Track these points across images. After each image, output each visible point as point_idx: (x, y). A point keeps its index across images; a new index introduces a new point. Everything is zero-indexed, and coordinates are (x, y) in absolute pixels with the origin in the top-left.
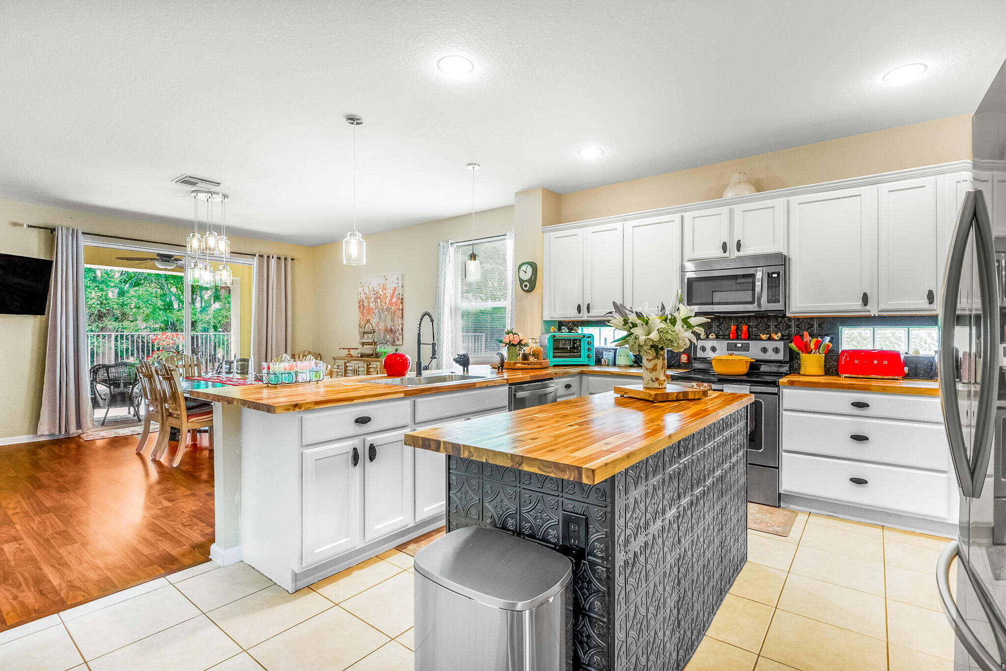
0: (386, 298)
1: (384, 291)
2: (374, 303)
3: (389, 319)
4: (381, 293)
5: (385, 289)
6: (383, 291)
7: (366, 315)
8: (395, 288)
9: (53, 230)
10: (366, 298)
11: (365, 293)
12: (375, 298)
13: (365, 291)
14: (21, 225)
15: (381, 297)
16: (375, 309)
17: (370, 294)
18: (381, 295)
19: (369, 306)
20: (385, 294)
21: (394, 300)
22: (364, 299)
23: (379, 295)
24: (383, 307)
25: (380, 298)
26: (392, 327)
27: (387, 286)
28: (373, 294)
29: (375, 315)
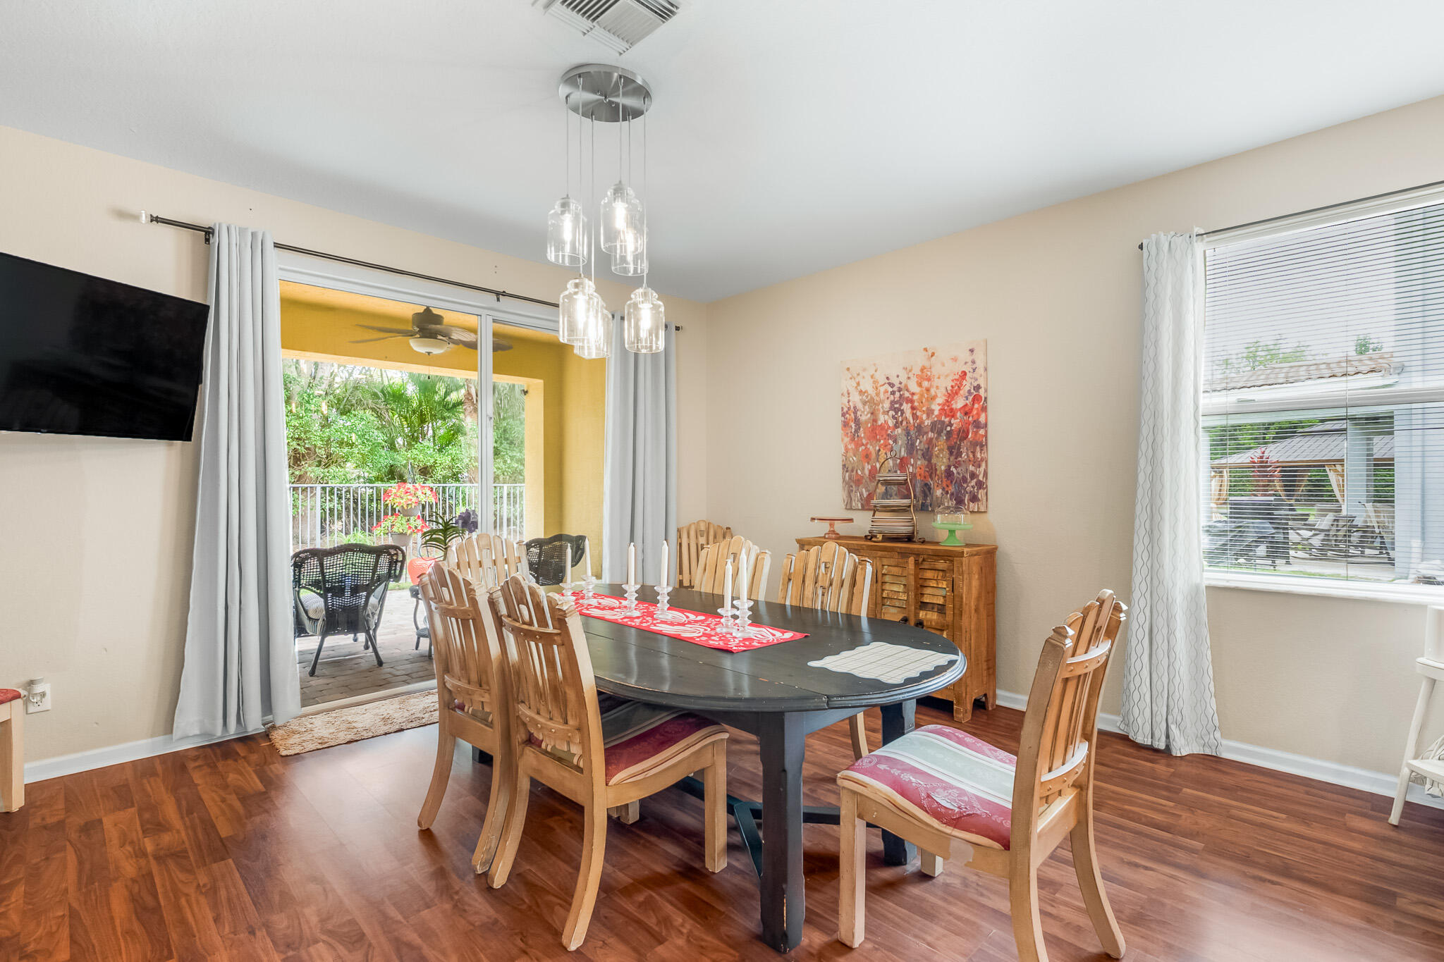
0: (933, 398)
1: (926, 384)
2: (892, 413)
3: (941, 450)
4: (914, 387)
5: (929, 380)
6: (920, 385)
7: (864, 441)
8: (964, 373)
9: (208, 233)
10: (865, 403)
11: (861, 391)
12: (893, 403)
13: (862, 388)
14: (136, 217)
15: (915, 397)
16: (896, 426)
17: (878, 394)
18: (913, 394)
19: (875, 421)
20: (928, 390)
21: (959, 403)
22: (860, 406)
23: (907, 394)
24: (922, 422)
25: (912, 401)
26: (953, 469)
27: (936, 371)
28: (886, 392)
29: (895, 441)
